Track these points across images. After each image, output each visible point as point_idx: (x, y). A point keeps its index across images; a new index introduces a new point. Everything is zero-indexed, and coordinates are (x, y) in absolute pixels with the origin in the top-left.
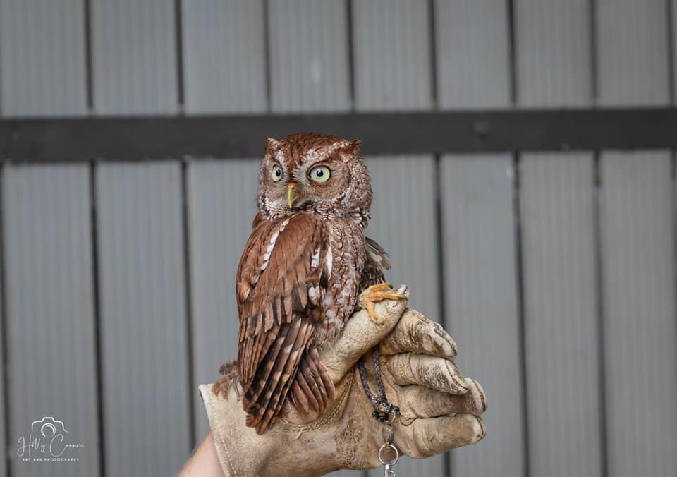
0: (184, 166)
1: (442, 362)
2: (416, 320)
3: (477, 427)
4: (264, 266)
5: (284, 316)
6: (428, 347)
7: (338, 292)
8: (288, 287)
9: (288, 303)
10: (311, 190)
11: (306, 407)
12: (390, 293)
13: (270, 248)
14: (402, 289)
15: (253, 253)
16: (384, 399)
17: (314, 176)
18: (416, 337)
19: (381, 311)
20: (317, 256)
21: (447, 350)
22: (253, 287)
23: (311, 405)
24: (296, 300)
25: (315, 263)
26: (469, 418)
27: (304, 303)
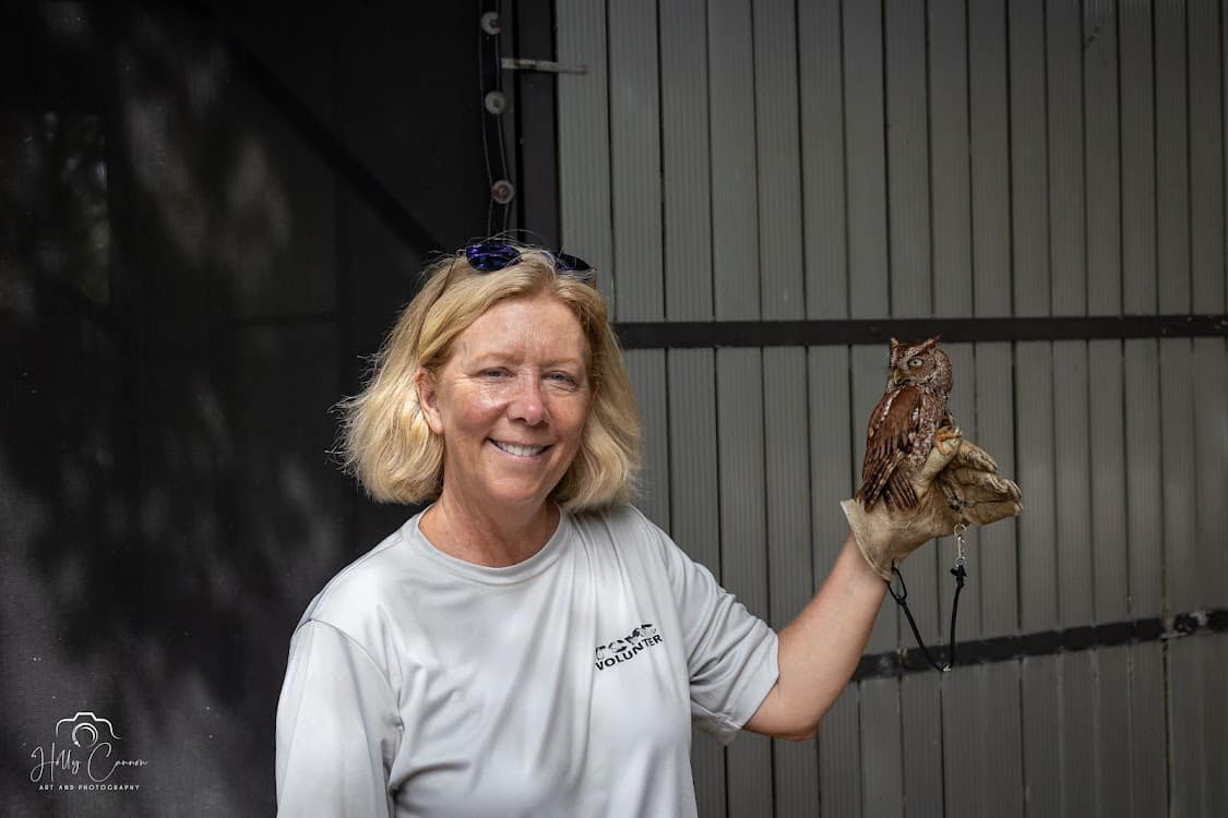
0: (715, 350)
1: (988, 475)
2: (968, 450)
3: (1017, 507)
4: (883, 419)
5: (892, 450)
6: (978, 467)
7: (923, 440)
8: (897, 432)
9: (895, 442)
10: (909, 372)
11: (903, 506)
12: (950, 434)
13: (888, 408)
14: (957, 431)
15: (878, 411)
16: (956, 498)
17: (912, 364)
18: (971, 461)
19: (946, 446)
20: (916, 413)
21: (991, 468)
22: (875, 431)
23: (906, 505)
24: (900, 440)
25: (915, 418)
26: (1011, 502)
27: (905, 442)
